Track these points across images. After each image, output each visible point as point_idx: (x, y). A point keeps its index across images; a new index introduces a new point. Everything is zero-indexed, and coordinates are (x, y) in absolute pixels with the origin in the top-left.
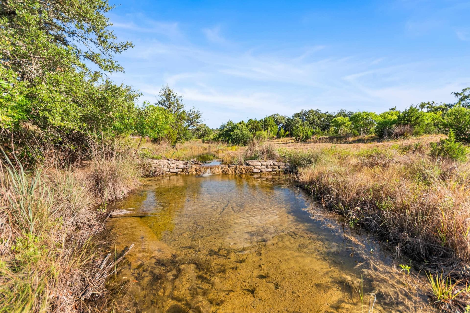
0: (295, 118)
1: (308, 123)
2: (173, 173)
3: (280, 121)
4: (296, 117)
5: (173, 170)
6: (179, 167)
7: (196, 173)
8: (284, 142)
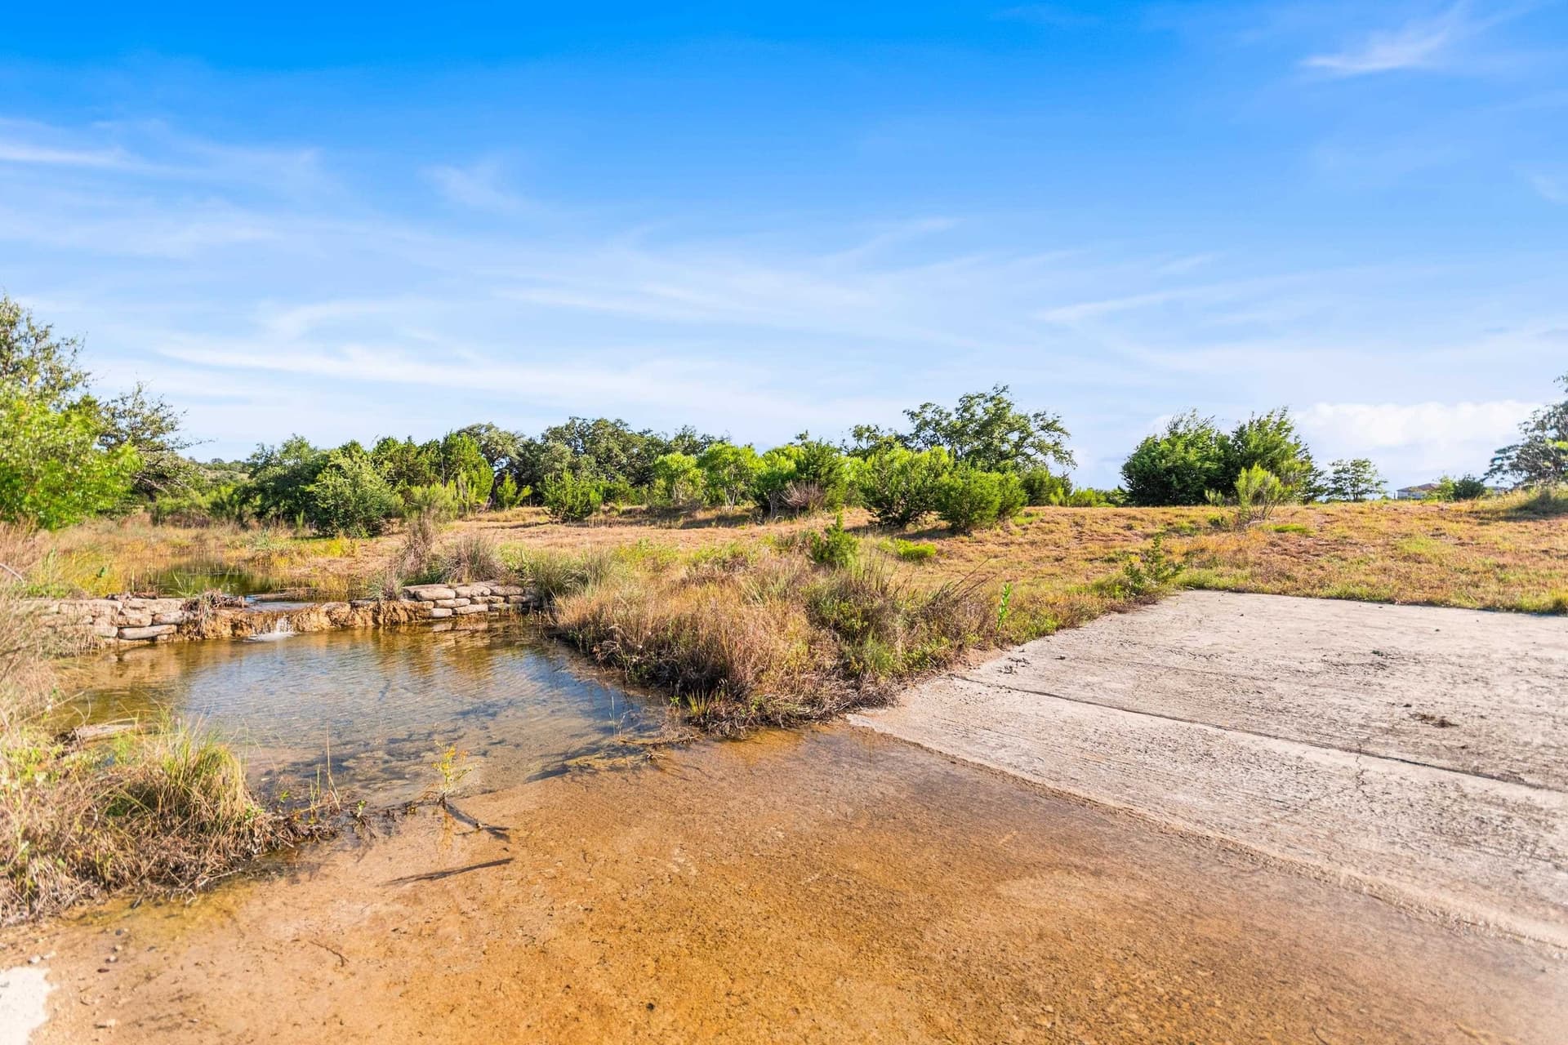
0: (550, 443)
1: (593, 460)
2: (137, 642)
3: (500, 448)
4: (554, 440)
5: (137, 630)
6: (164, 619)
7: (234, 634)
8: (516, 523)
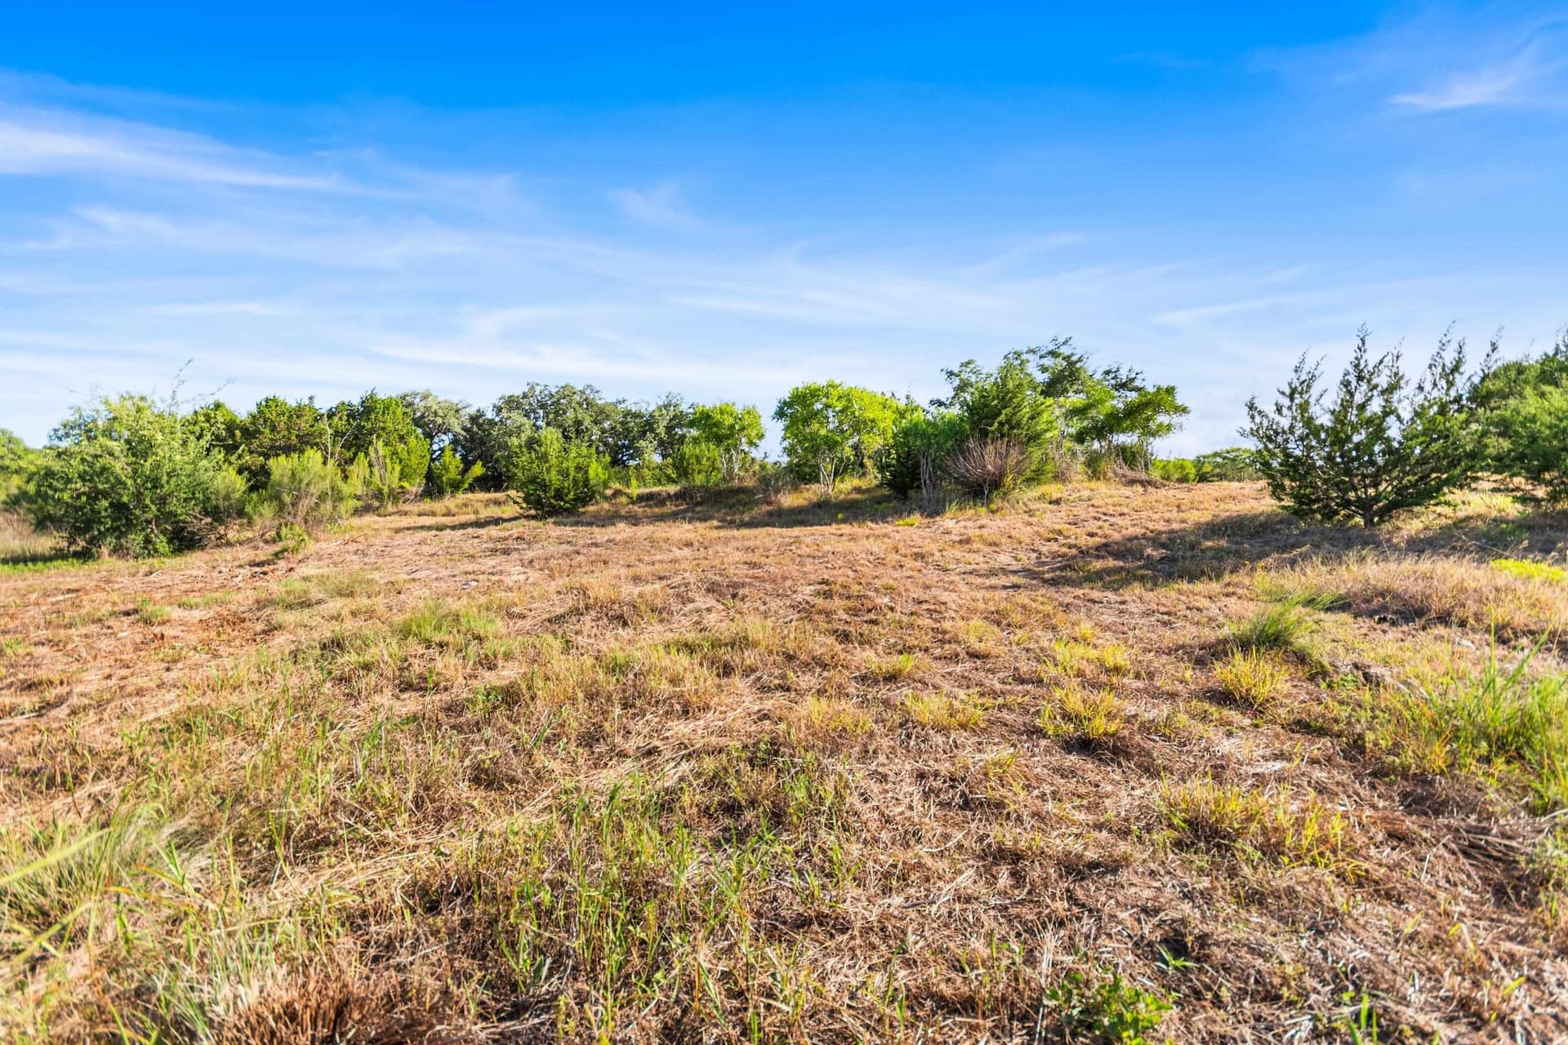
0: (504, 415)
3: (439, 420)
4: (510, 410)
8: (463, 519)
